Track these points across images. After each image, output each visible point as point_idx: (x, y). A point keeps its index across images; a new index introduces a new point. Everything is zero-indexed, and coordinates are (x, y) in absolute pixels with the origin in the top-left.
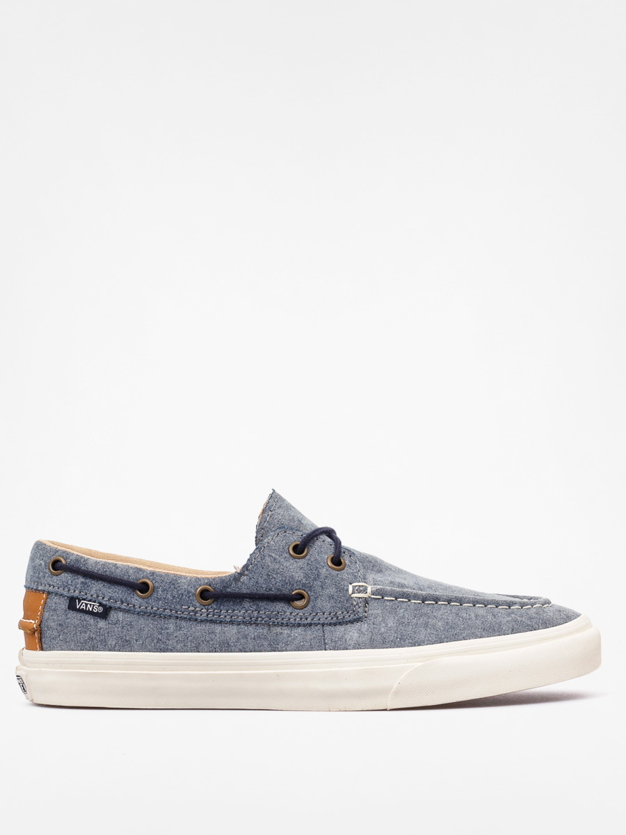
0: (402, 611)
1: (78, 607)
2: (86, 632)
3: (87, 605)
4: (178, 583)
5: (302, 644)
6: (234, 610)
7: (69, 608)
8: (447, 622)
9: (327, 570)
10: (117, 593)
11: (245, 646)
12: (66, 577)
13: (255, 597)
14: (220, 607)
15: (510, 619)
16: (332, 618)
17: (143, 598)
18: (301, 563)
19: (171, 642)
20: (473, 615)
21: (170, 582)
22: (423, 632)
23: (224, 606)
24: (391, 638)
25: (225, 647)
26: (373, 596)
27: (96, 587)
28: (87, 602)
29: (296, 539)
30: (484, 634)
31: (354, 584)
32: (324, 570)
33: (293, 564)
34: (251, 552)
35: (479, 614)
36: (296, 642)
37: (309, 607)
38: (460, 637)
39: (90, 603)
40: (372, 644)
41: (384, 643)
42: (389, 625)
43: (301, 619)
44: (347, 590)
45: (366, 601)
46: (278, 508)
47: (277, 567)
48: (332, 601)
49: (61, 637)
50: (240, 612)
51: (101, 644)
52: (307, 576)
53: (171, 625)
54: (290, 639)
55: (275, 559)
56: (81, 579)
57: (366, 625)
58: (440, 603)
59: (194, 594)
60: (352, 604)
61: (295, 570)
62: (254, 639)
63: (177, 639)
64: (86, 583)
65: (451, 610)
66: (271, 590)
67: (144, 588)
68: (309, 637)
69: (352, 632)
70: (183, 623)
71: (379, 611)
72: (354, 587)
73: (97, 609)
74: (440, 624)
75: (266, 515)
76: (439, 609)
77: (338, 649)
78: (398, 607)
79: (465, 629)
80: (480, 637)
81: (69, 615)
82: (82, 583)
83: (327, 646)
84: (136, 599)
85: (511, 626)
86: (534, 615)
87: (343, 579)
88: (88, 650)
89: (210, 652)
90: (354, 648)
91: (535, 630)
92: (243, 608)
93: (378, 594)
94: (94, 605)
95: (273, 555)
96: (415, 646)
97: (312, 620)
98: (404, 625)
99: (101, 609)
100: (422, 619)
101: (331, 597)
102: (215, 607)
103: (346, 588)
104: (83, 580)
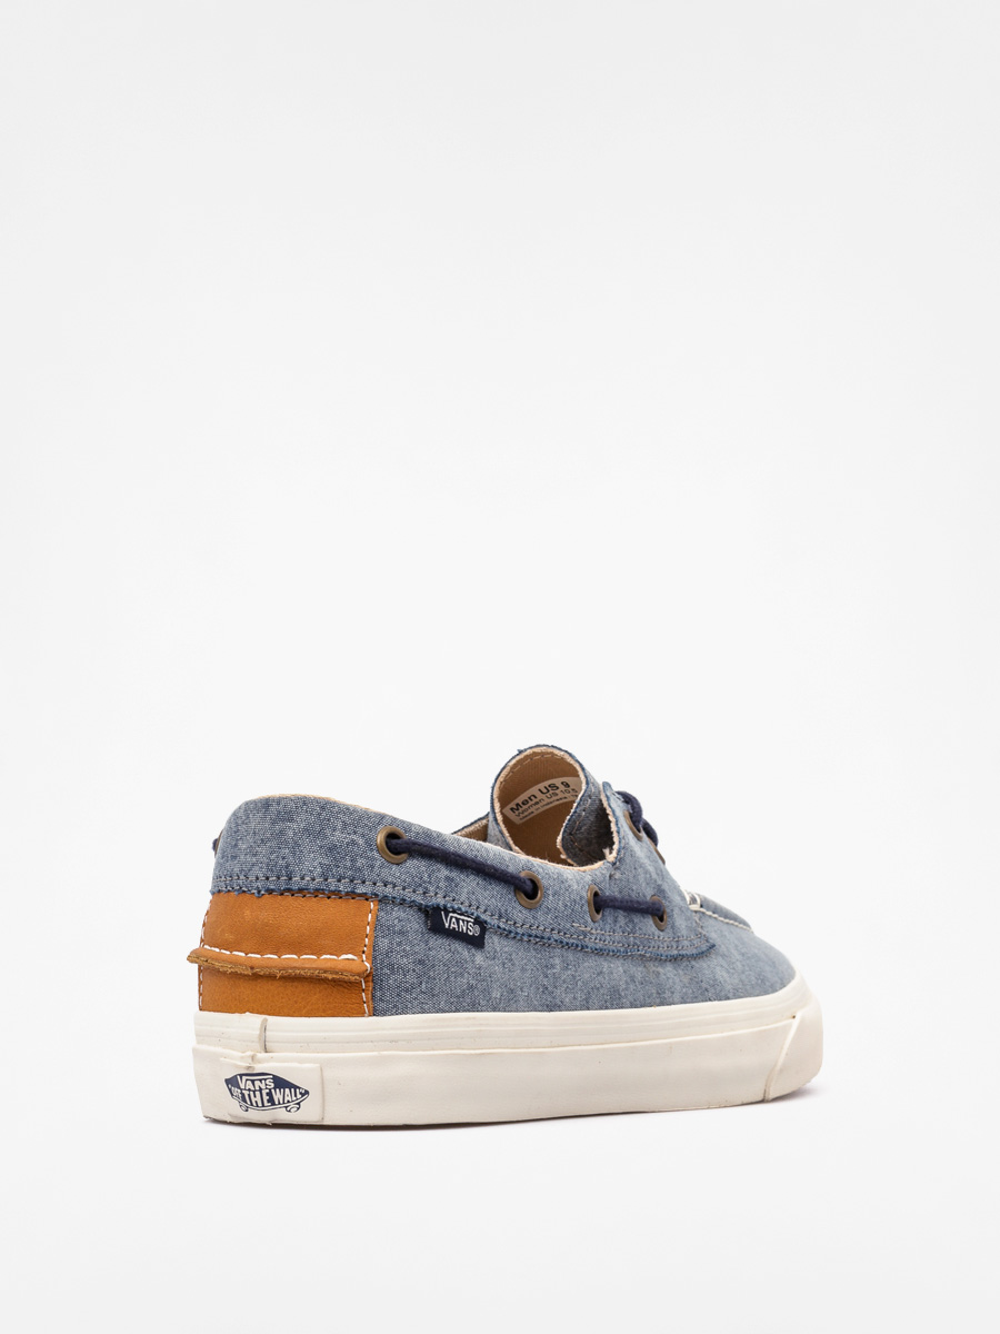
2: (462, 975)
6: (614, 931)
7: (430, 929)
10: (494, 897)
11: (637, 998)
12: (415, 866)
13: (629, 908)
14: (605, 925)
17: (529, 909)
19: (558, 993)
21: (558, 879)
27: (467, 887)
28: (459, 917)
37: (669, 926)
39: (462, 917)
48: (683, 916)
49: (424, 986)
53: (557, 960)
59: (586, 902)
63: (565, 986)
66: (639, 894)
67: (531, 888)
70: (571, 956)
73: (474, 931)
81: (433, 943)
82: (446, 877)
84: (518, 910)
88: (469, 1011)
89: (601, 1008)
92: (619, 926)
94: (468, 922)
99: (477, 930)
101: (681, 909)
102: (601, 925)
104: (447, 872)
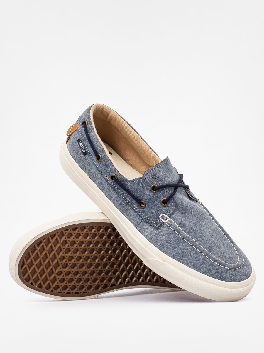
0: (172, 236)
1: (79, 144)
2: (76, 153)
3: (82, 146)
4: (108, 167)
5: (132, 219)
6: (120, 190)
7: (78, 141)
8: (183, 253)
9: (158, 203)
10: (92, 152)
11: (115, 204)
12: (83, 130)
13: (129, 192)
14: (116, 185)
15: (208, 267)
16: (147, 220)
17: (97, 161)
18: (151, 194)
19: (96, 181)
20: (196, 256)
21: (106, 164)
22: (171, 250)
23: (117, 186)
24: (159, 243)
25: (110, 198)
26: (166, 223)
27: (87, 143)
29: (156, 184)
30: (192, 266)
31: (164, 215)
32: (157, 202)
33: (148, 192)
34: (136, 178)
35: (199, 258)
36: (131, 217)
37: (143, 210)
38: (182, 262)
40: (151, 240)
41: (155, 243)
42: (163, 238)
43: (138, 211)
44: (160, 215)
45: (163, 223)
46: (161, 168)
47: (141, 189)
48: (152, 214)
50: (122, 192)
51: (78, 162)
52: (149, 199)
53: (100, 176)
54: (130, 214)
55: (143, 186)
56: (85, 136)
57: (155, 232)
58: (189, 243)
59: (110, 174)
60: (157, 221)
61: (147, 195)
62: (119, 204)
63: (98, 182)
64: (86, 139)
65: (190, 249)
66: (135, 194)
67: (98, 158)
68: (135, 219)
69: (149, 230)
70: (103, 179)
71: (164, 230)
72: (163, 215)
74: (180, 251)
75: (154, 168)
76: (186, 245)
77: (140, 232)
78: (172, 234)
79: (187, 260)
80: (189, 267)
81: (76, 143)
82: (85, 138)
83: (138, 227)
84: (95, 159)
85: (205, 270)
86: (220, 272)
87: (161, 210)
89: (105, 195)
90: (145, 236)
91: (213, 278)
92: (123, 191)
93: (169, 225)
94: (83, 148)
95: (144, 184)
96: (164, 252)
97: (141, 214)
98: (167, 242)
99: (84, 151)
100: (175, 245)
101: (152, 213)
102: (114, 184)
103: (159, 214)
104: (86, 137)
